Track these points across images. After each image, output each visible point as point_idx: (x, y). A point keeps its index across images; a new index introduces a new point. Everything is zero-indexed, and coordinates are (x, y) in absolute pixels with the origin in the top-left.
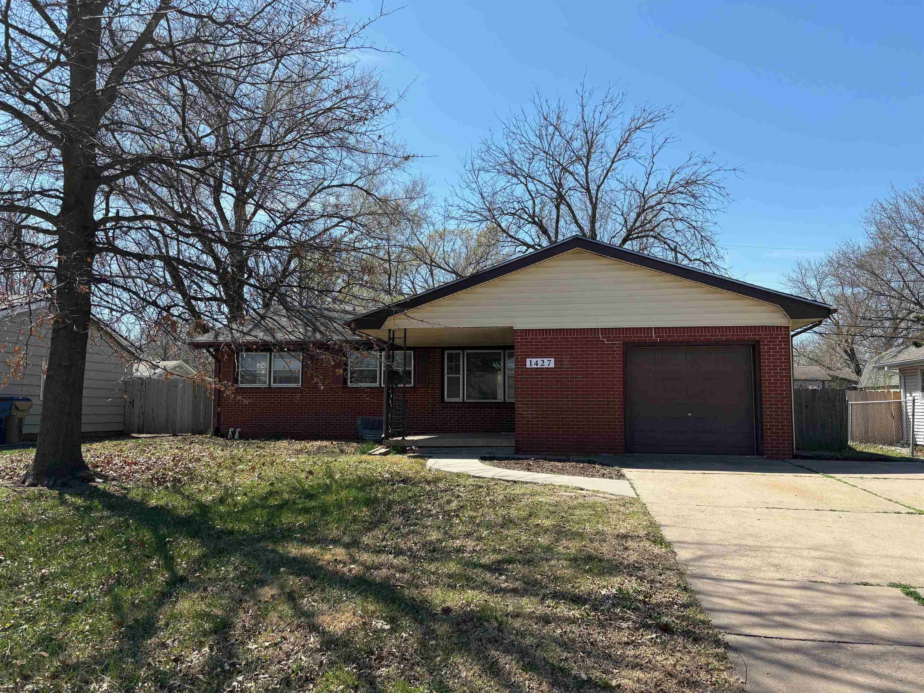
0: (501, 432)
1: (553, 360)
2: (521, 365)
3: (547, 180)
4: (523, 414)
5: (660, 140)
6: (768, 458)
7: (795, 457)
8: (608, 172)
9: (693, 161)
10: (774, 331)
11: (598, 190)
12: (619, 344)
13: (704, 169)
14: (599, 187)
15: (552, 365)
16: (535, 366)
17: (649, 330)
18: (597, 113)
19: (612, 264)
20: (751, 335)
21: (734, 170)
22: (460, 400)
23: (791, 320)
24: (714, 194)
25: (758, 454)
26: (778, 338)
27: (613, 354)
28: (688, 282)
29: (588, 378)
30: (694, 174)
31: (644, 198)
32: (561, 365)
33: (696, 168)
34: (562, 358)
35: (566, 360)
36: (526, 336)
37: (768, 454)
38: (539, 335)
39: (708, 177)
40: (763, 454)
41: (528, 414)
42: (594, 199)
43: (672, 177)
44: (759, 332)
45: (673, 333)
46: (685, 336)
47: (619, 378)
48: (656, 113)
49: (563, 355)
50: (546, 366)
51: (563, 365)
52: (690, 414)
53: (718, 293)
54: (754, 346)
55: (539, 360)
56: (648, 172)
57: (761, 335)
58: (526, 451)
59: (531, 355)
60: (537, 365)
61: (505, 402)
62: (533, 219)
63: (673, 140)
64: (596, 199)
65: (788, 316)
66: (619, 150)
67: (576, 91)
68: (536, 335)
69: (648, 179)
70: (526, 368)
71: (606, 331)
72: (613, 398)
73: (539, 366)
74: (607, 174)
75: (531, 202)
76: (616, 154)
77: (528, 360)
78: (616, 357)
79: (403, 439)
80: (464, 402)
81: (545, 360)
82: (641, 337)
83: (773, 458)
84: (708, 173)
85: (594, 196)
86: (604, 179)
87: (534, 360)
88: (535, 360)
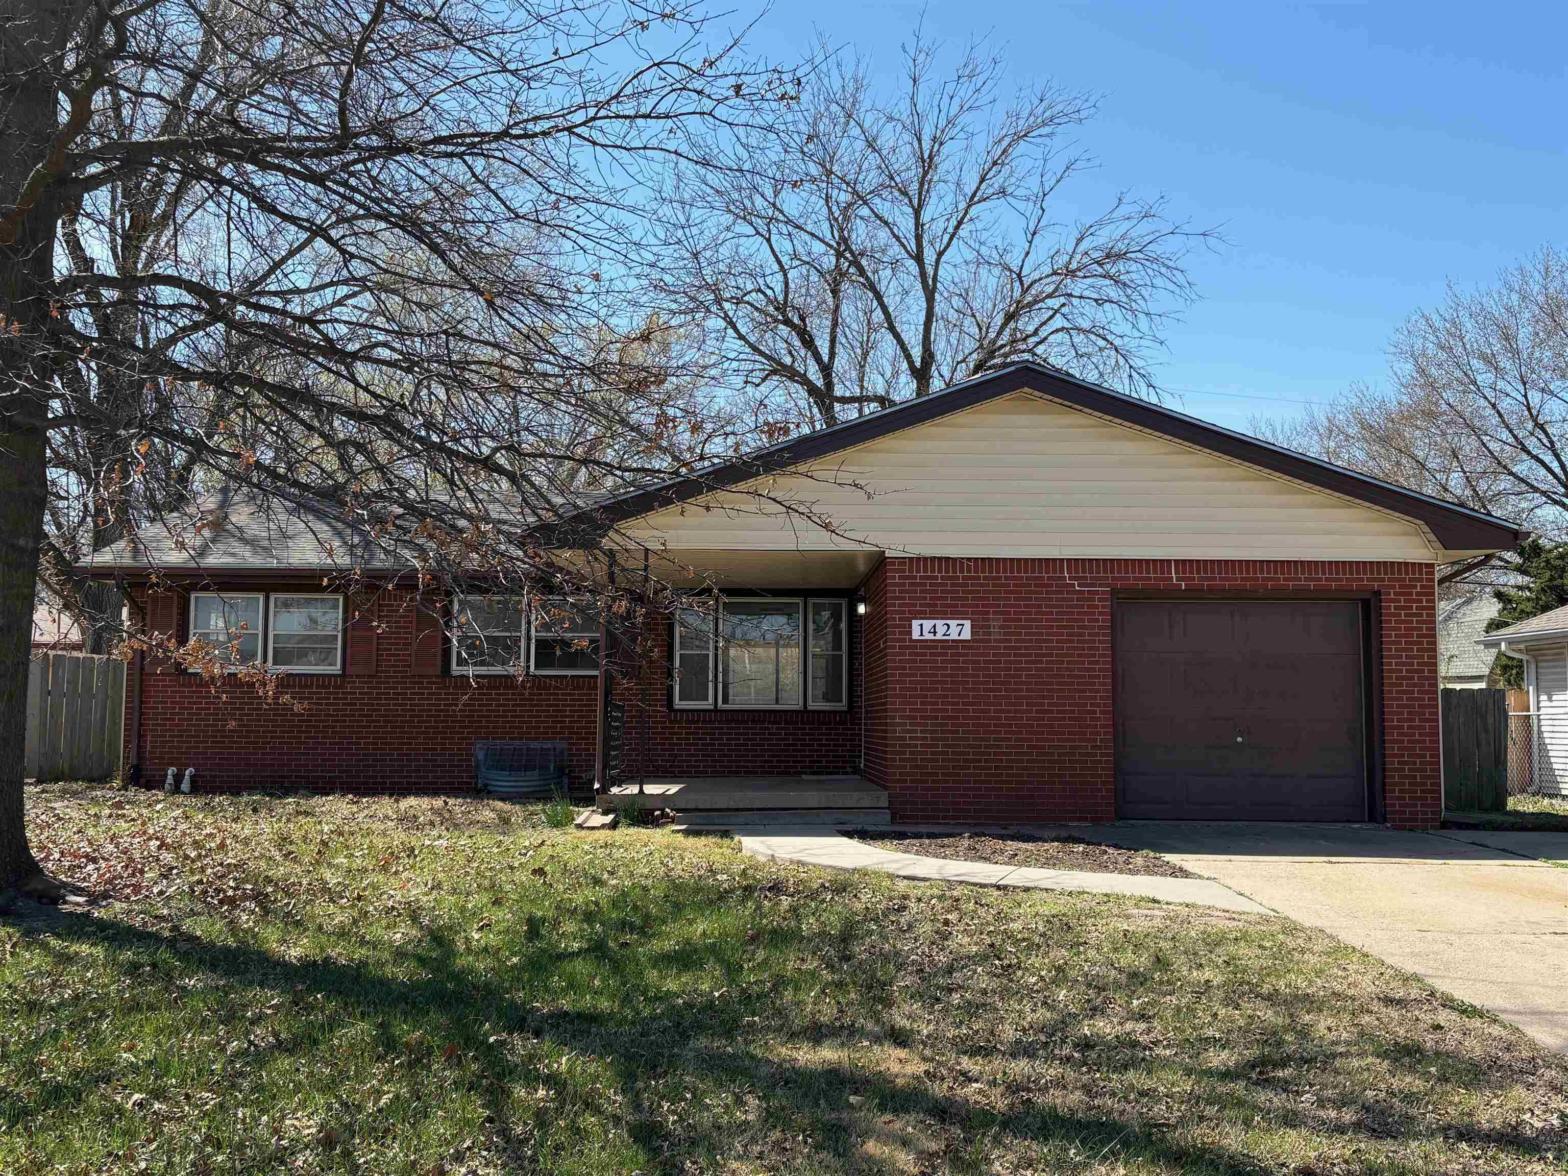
0: (800, 773)
1: (968, 624)
2: (900, 633)
3: (825, 230)
4: (904, 739)
5: (1057, 165)
6: (1396, 828)
7: (1445, 825)
8: (960, 223)
9: (1123, 210)
10: (1407, 573)
11: (938, 261)
12: (1103, 592)
13: (1145, 227)
14: (940, 254)
15: (967, 635)
16: (931, 637)
17: (1164, 564)
18: (946, 99)
19: (1092, 426)
20: (1366, 580)
21: (1204, 235)
22: (708, 704)
23: (1442, 552)
24: (1158, 281)
25: (1372, 819)
26: (1415, 587)
27: (1093, 614)
28: (1242, 469)
29: (1041, 662)
30: (1123, 237)
31: (1022, 283)
32: (984, 634)
33: (1126, 225)
34: (988, 620)
35: (995, 624)
36: (911, 571)
37: (1394, 820)
38: (940, 571)
39: (1150, 247)
40: (1385, 820)
41: (916, 739)
42: (930, 282)
43: (1079, 241)
44: (1379, 573)
45: (1213, 572)
46: (1236, 579)
47: (1104, 663)
48: (1059, 107)
49: (988, 613)
50: (954, 636)
51: (990, 634)
52: (1239, 739)
53: (1299, 492)
54: (1366, 603)
55: (940, 623)
56: (1032, 228)
57: (1383, 580)
58: (909, 817)
59: (921, 612)
60: (935, 633)
61: (805, 711)
62: (784, 314)
63: (1089, 164)
64: (935, 279)
65: (1438, 545)
66: (982, 180)
67: (903, 47)
68: (933, 571)
69: (1031, 242)
70: (911, 640)
71: (1075, 563)
72: (1092, 705)
73: (939, 636)
74: (957, 228)
75: (780, 276)
76: (978, 188)
77: (915, 623)
78: (1097, 620)
79: (641, 791)
80: (716, 710)
81: (953, 623)
82: (1150, 579)
83: (1402, 828)
84: (1152, 237)
85: (930, 271)
86: (951, 239)
87: (928, 624)
88: (932, 622)
